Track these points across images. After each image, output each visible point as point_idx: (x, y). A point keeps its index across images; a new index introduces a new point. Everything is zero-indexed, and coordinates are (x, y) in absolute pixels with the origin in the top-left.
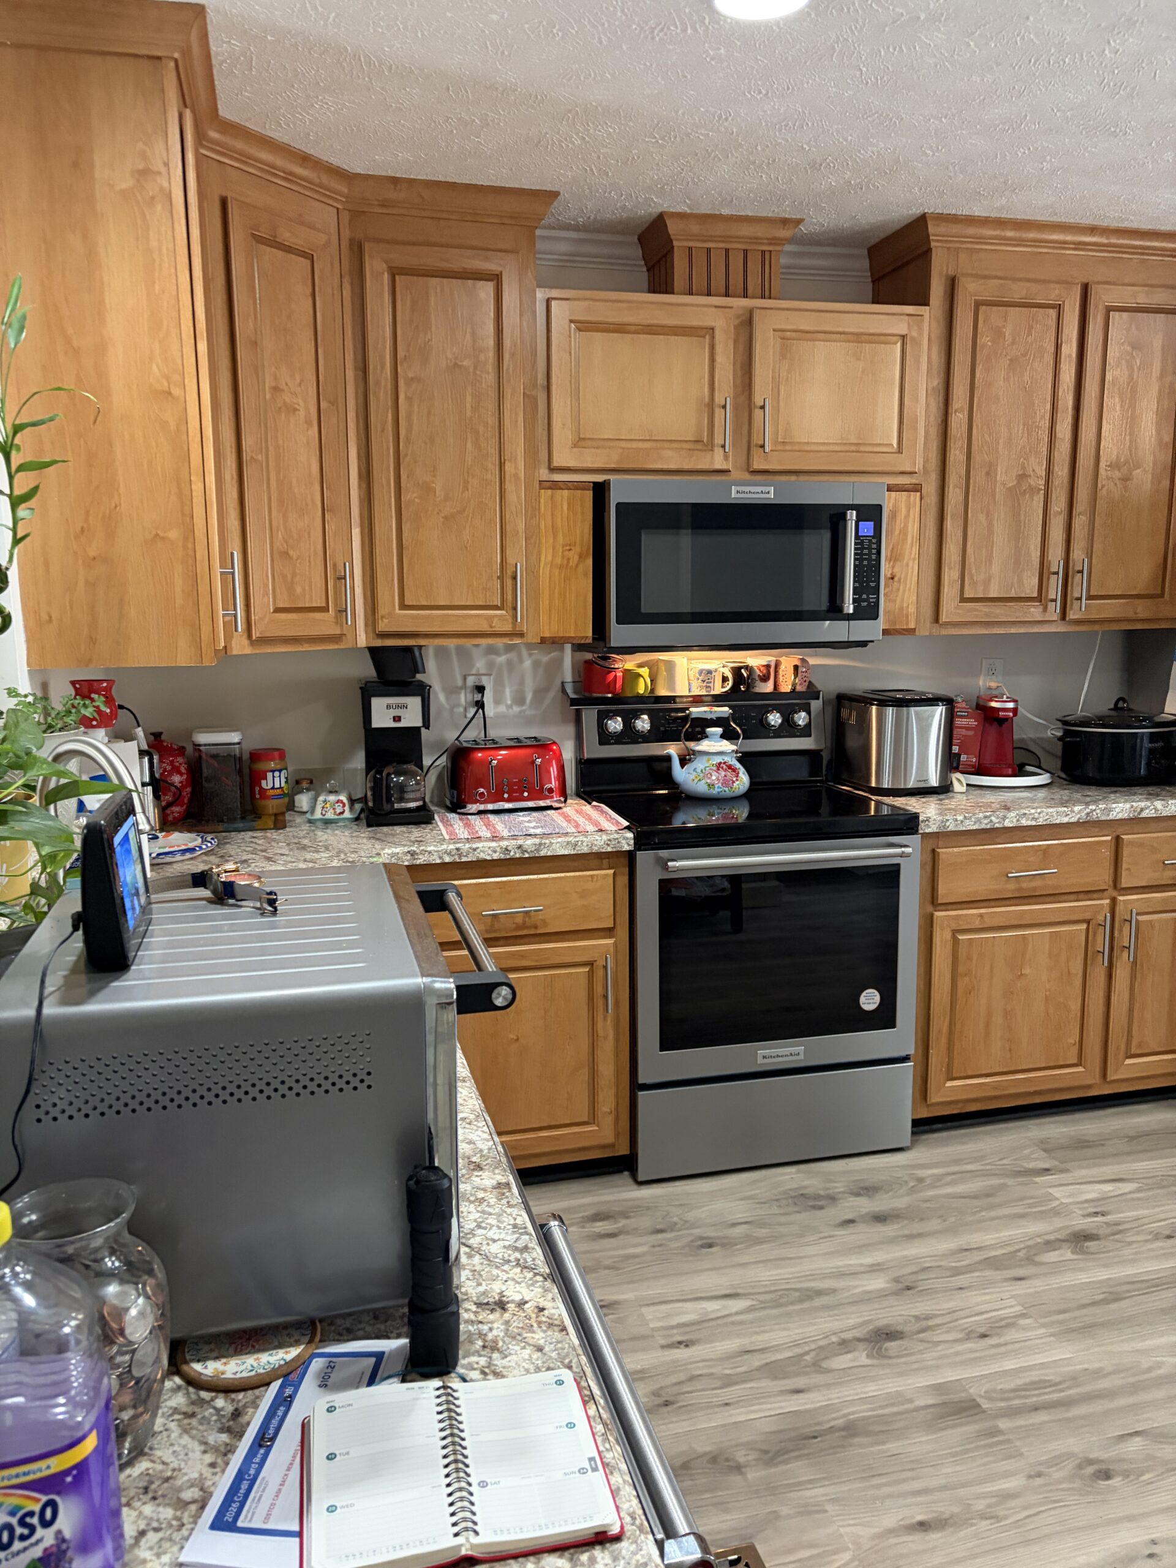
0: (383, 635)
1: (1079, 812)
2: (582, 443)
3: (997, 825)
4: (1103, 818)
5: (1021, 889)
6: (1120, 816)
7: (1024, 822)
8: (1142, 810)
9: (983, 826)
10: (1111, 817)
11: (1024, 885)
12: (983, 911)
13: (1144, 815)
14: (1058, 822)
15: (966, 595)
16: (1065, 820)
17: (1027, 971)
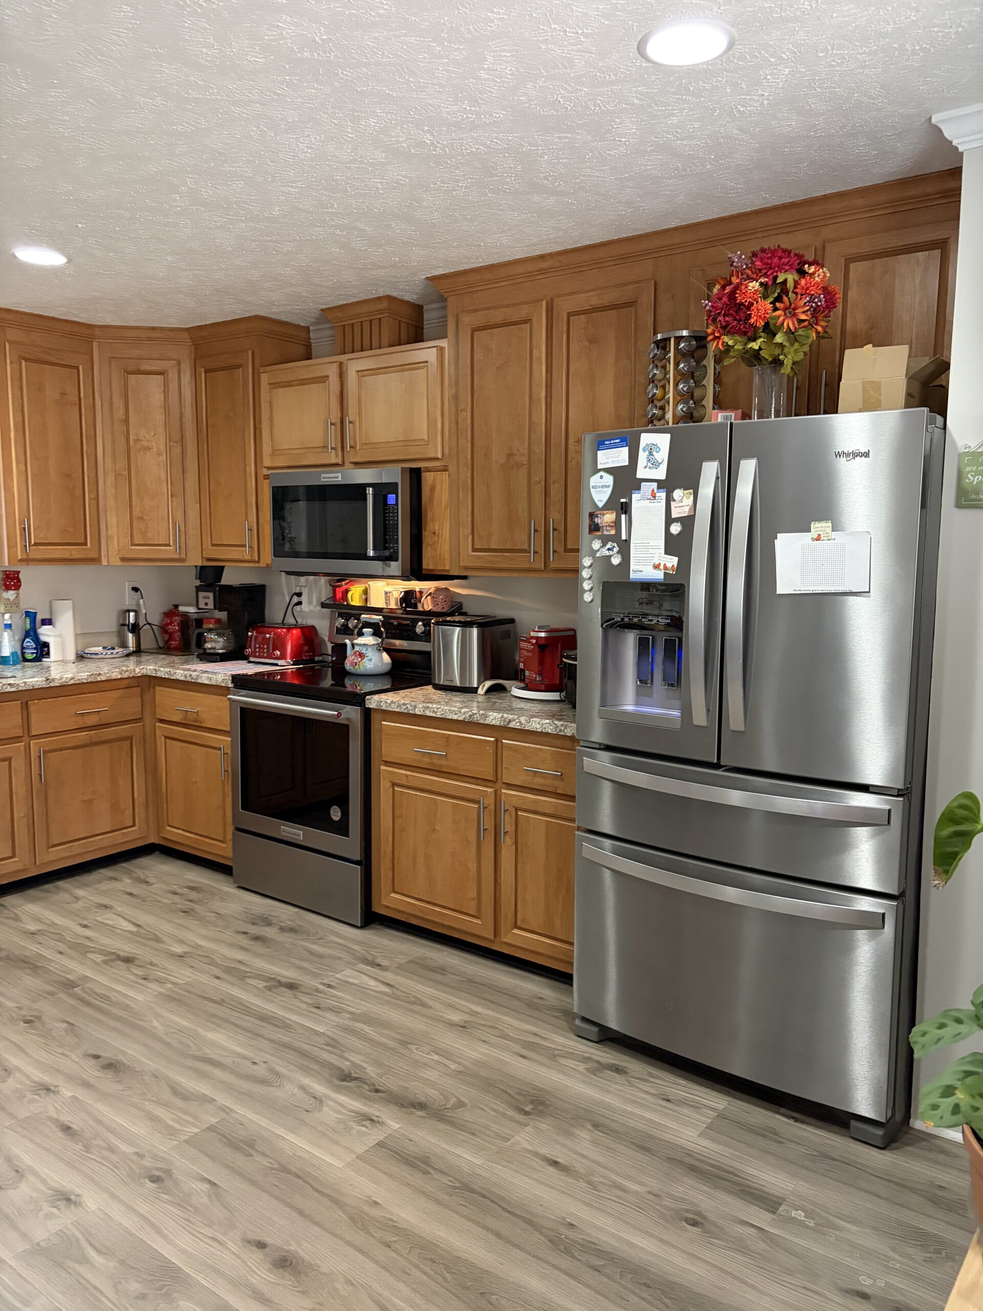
0: (209, 560)
1: (465, 713)
2: (277, 452)
3: (411, 712)
4: (481, 722)
5: (432, 764)
6: (493, 723)
7: (428, 713)
8: (510, 721)
9: (402, 710)
10: (487, 722)
11: (435, 761)
12: (408, 773)
13: (512, 725)
14: (450, 717)
15: (476, 547)
16: (455, 717)
17: (438, 828)
